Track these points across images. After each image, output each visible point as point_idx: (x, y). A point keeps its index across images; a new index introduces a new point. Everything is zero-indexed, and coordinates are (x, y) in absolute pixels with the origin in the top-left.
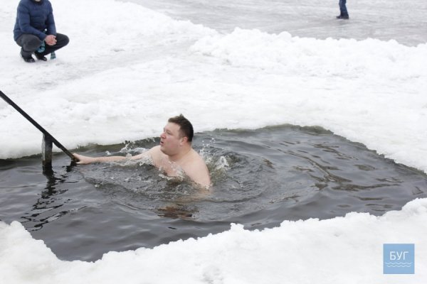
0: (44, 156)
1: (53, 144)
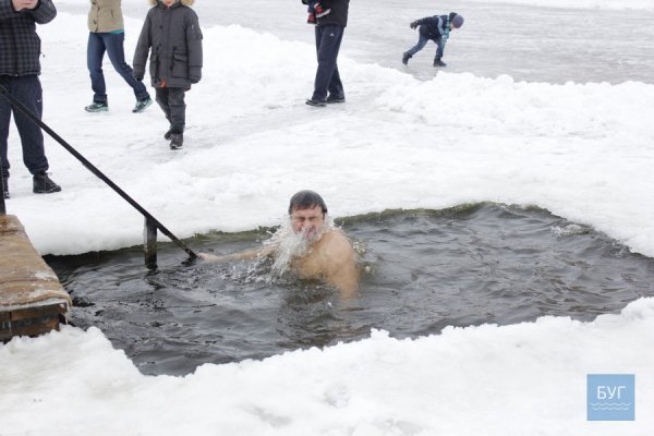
0: (146, 248)
1: (158, 230)
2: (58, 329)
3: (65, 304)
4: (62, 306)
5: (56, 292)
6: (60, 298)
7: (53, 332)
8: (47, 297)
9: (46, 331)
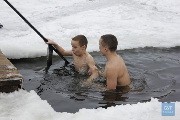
0: (48, 57)
1: (53, 50)
2: (18, 90)
3: (22, 80)
4: (20, 81)
5: (18, 75)
6: (20, 77)
7: (16, 91)
8: (14, 77)
9: (12, 91)
